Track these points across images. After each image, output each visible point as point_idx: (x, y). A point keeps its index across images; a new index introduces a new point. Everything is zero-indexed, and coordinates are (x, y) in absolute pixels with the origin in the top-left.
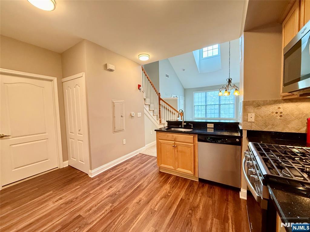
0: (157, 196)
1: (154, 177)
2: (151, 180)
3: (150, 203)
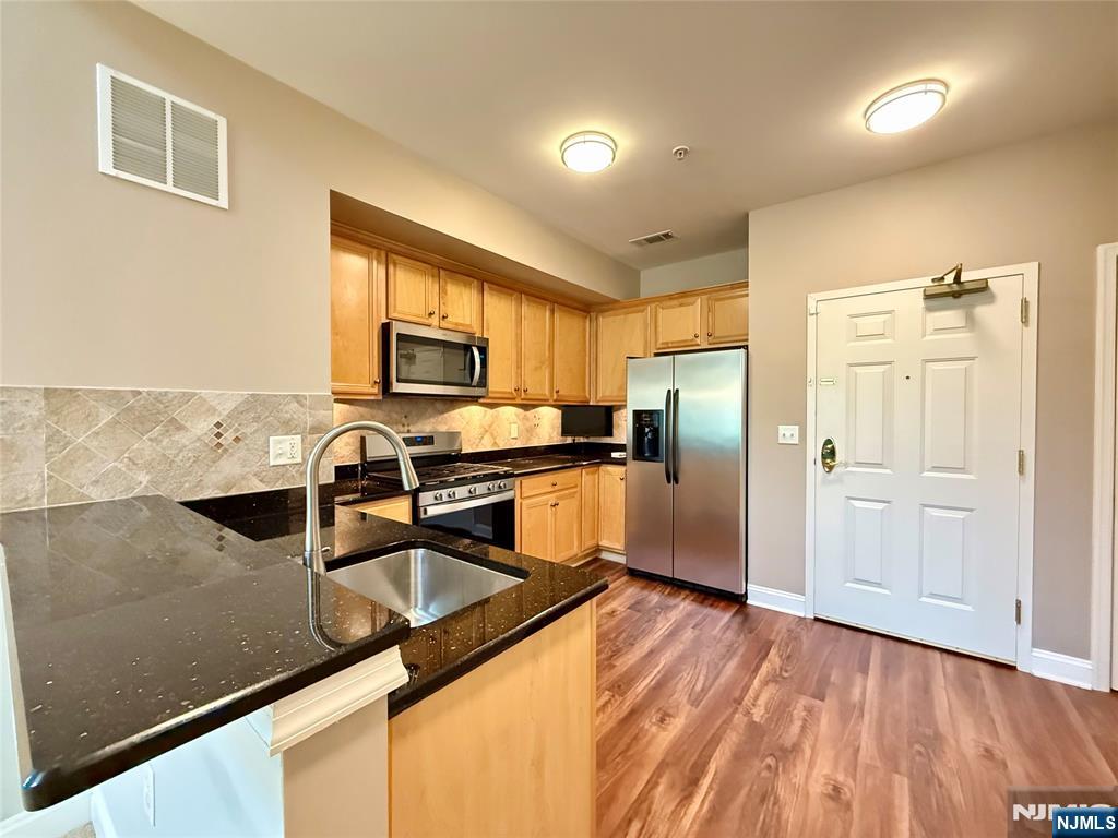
3: (626, 709)
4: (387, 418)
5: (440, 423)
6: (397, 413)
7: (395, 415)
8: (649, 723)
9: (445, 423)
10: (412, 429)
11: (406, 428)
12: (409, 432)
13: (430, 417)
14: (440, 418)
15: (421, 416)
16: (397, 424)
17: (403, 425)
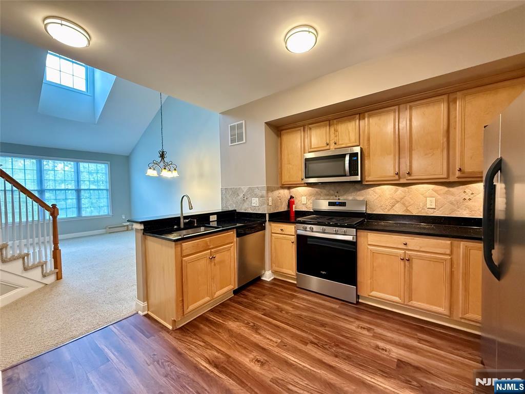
0: (252, 338)
1: (196, 339)
2: (202, 344)
3: (266, 347)
4: (328, 193)
5: (359, 195)
6: (333, 190)
7: (332, 192)
8: (255, 354)
9: (362, 196)
10: (341, 198)
11: (337, 198)
12: (339, 199)
13: (352, 193)
14: (358, 193)
15: (346, 192)
16: (332, 196)
17: (336, 196)
